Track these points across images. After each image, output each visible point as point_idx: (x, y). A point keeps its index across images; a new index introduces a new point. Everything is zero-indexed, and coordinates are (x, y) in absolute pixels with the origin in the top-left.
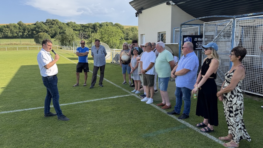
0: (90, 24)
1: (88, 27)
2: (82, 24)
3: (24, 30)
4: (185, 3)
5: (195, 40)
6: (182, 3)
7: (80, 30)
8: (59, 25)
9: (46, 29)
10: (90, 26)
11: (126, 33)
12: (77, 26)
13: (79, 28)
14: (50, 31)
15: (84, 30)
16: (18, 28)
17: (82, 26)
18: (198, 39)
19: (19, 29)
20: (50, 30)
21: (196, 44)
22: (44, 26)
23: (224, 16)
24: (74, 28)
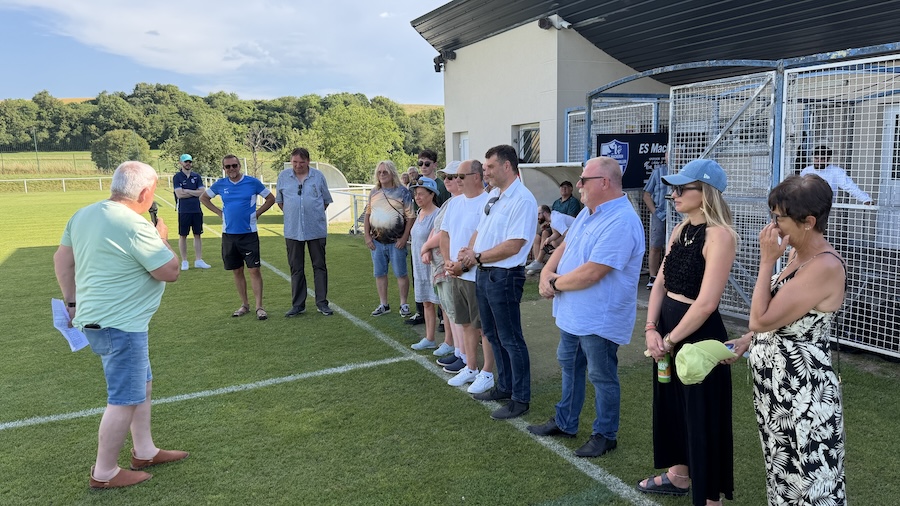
0: (289, 99)
1: (279, 110)
2: (259, 99)
3: (57, 121)
4: (603, 20)
5: (641, 152)
6: (596, 20)
7: (253, 120)
8: (181, 104)
9: (134, 117)
10: (289, 107)
11: (410, 130)
12: (241, 106)
13: (249, 114)
14: (149, 126)
15: (266, 121)
16: (35, 116)
17: (260, 108)
18: (650, 148)
19: (40, 117)
20: (148, 120)
21: (646, 164)
22: (126, 107)
23: (743, 62)
24: (231, 114)
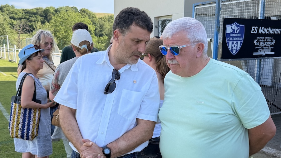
0: (40, 9)
1: (35, 14)
10: (39, 13)
11: (99, 25)
12: (16, 11)
13: (20, 15)
17: (25, 13)
24: (11, 15)
